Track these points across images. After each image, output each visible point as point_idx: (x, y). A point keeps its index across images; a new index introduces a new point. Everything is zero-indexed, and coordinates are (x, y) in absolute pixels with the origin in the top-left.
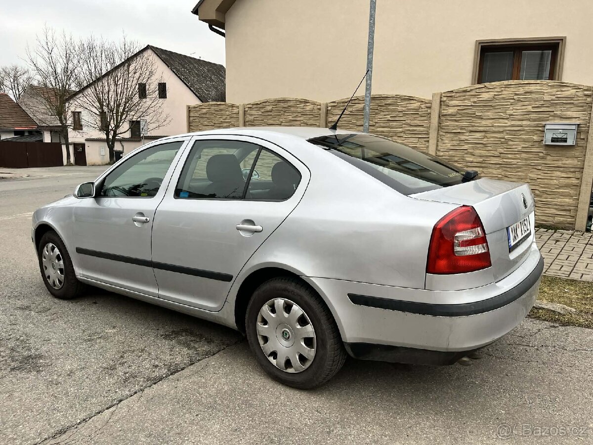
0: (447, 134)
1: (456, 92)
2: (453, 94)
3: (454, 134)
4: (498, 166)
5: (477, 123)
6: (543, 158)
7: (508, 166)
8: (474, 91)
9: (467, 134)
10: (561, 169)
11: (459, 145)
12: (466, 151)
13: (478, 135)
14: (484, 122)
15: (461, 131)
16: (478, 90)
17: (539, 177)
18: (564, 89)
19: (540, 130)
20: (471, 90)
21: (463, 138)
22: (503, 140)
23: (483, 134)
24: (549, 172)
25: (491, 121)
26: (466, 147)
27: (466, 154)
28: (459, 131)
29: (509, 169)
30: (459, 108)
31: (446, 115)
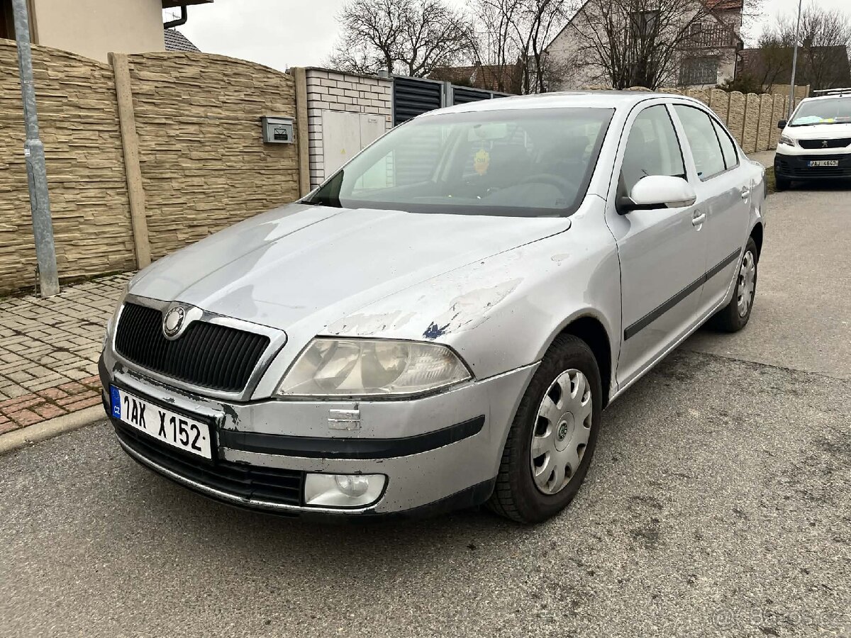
0: (146, 125)
1: (148, 58)
2: (144, 60)
3: (156, 126)
4: (222, 173)
5: (186, 110)
6: (265, 159)
7: (233, 172)
8: (172, 60)
9: (177, 127)
10: (281, 172)
11: (167, 143)
12: (179, 153)
13: (192, 129)
14: (195, 110)
15: (167, 122)
16: (177, 59)
17: (264, 183)
18: (269, 76)
19: (257, 125)
20: (169, 58)
21: (172, 133)
22: (222, 136)
23: (196, 127)
24: (271, 176)
25: (203, 109)
26: (178, 146)
27: (180, 157)
28: (164, 121)
29: (233, 176)
30: (156, 84)
31: (138, 94)
